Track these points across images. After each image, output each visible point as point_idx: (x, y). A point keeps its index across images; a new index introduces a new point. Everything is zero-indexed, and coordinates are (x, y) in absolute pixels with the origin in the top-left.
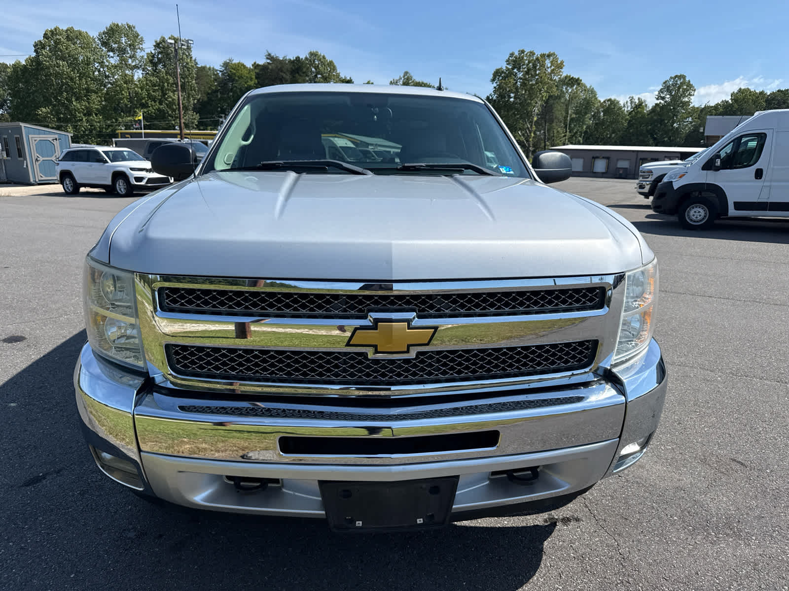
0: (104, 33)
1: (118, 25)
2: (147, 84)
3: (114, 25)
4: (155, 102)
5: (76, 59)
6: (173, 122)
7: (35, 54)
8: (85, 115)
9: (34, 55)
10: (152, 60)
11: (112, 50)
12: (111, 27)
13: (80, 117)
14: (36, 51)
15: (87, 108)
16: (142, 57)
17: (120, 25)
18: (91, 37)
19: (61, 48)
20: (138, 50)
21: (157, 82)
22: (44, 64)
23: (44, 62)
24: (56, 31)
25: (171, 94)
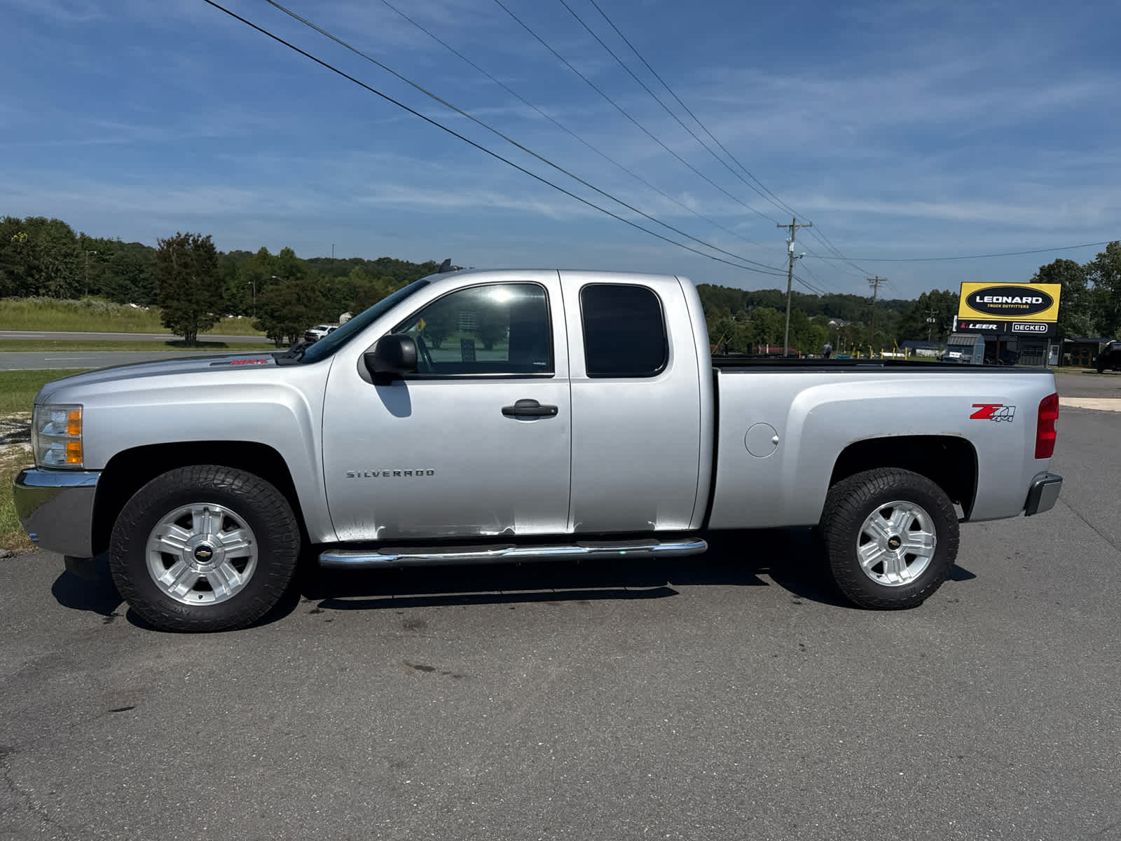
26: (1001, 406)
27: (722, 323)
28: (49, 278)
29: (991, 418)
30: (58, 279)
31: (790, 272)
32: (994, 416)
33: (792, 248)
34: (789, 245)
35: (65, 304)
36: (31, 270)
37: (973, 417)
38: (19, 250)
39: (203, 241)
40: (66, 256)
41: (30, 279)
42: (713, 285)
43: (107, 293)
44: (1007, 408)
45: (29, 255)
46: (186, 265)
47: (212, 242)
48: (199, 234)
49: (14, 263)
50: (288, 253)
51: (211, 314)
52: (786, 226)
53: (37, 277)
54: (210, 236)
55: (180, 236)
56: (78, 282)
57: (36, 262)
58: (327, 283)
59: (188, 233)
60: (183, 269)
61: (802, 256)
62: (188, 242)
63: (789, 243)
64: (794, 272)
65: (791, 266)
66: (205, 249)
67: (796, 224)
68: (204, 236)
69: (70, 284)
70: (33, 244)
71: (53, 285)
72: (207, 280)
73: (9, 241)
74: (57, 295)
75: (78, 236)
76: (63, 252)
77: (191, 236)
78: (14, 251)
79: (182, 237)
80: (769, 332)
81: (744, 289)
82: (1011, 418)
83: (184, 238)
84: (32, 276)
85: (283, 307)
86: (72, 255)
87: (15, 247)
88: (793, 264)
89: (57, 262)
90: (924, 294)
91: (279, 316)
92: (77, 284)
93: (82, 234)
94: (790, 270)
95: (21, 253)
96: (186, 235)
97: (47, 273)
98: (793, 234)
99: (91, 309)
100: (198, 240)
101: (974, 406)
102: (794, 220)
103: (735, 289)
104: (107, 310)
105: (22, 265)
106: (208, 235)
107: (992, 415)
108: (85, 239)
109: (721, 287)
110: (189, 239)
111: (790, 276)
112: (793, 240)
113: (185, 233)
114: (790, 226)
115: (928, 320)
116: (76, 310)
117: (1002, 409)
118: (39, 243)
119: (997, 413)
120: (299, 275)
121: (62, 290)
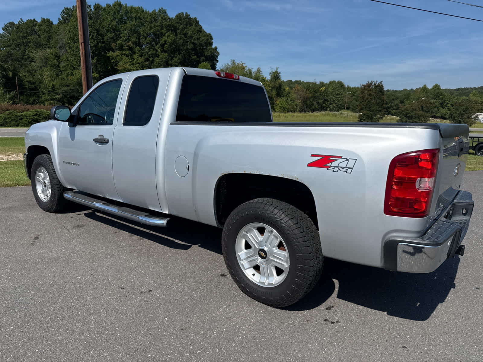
26: (341, 157)
28: (331, 104)
29: (328, 167)
30: (333, 104)
32: (331, 166)
35: (333, 114)
36: (325, 100)
37: (310, 165)
38: (322, 94)
39: (379, 83)
40: (337, 95)
41: (324, 105)
43: (352, 109)
44: (347, 160)
45: (325, 95)
46: (370, 95)
47: (382, 84)
48: (377, 81)
49: (320, 99)
50: (437, 87)
51: (379, 116)
53: (327, 104)
54: (382, 82)
55: (369, 82)
56: (340, 105)
57: (327, 98)
58: (455, 100)
59: (372, 81)
60: (369, 97)
62: (372, 85)
66: (379, 87)
68: (379, 82)
69: (337, 106)
70: (326, 91)
71: (331, 106)
72: (378, 101)
73: (319, 91)
74: (332, 110)
75: (347, 86)
76: (336, 93)
77: (373, 82)
78: (320, 94)
79: (370, 82)
82: (349, 171)
83: (370, 83)
84: (325, 103)
85: (412, 112)
86: (340, 94)
87: (321, 93)
89: (334, 97)
91: (410, 116)
92: (340, 106)
93: (348, 86)
95: (322, 95)
96: (371, 82)
97: (330, 102)
99: (342, 115)
100: (376, 84)
101: (313, 155)
104: (347, 115)
105: (322, 100)
106: (381, 81)
107: (329, 165)
108: (349, 88)
110: (372, 83)
113: (371, 81)
116: (336, 116)
117: (340, 160)
118: (329, 91)
119: (335, 164)
120: (441, 97)
121: (334, 108)
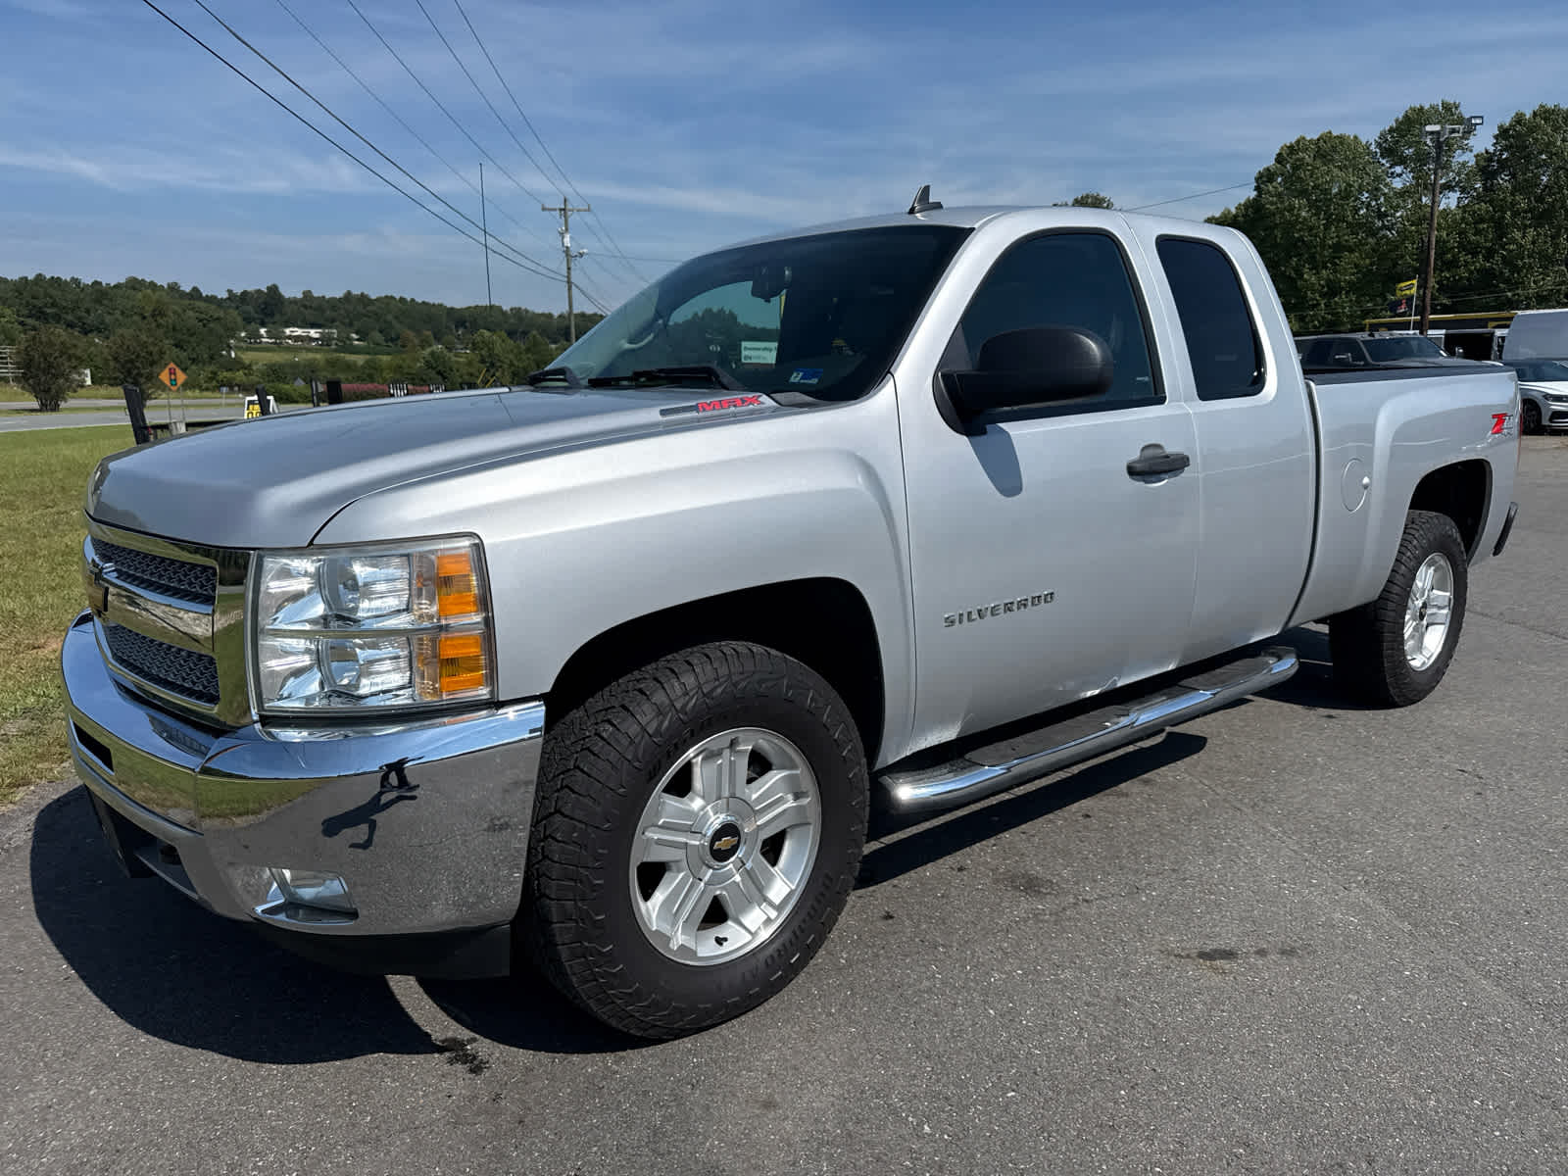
0: (1391, 130)
1: (1422, 108)
2: (1463, 218)
3: (1413, 109)
4: (1475, 254)
5: (1327, 192)
6: (1509, 294)
7: (1255, 193)
8: (1323, 295)
9: (1253, 194)
10: (1487, 167)
11: (1402, 161)
12: (1406, 116)
13: (1313, 299)
14: (1257, 188)
15: (1329, 281)
16: (1464, 164)
17: (1427, 107)
18: (1364, 143)
19: (1302, 175)
20: (1459, 152)
21: (1488, 212)
22: (1267, 209)
23: (1268, 206)
24: (1298, 145)
25: (1517, 235)
27: (432, 354)
31: (568, 277)
33: (567, 240)
34: (563, 238)
42: (401, 298)
52: (555, 210)
61: (581, 255)
63: (562, 235)
64: (573, 280)
65: (569, 269)
67: (569, 207)
80: (501, 367)
81: (449, 304)
88: (572, 265)
90: (696, 314)
94: (569, 273)
98: (566, 221)
102: (565, 200)
103: (434, 305)
109: (413, 300)
111: (569, 282)
112: (567, 229)
114: (561, 210)
115: (711, 348)
